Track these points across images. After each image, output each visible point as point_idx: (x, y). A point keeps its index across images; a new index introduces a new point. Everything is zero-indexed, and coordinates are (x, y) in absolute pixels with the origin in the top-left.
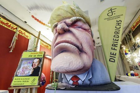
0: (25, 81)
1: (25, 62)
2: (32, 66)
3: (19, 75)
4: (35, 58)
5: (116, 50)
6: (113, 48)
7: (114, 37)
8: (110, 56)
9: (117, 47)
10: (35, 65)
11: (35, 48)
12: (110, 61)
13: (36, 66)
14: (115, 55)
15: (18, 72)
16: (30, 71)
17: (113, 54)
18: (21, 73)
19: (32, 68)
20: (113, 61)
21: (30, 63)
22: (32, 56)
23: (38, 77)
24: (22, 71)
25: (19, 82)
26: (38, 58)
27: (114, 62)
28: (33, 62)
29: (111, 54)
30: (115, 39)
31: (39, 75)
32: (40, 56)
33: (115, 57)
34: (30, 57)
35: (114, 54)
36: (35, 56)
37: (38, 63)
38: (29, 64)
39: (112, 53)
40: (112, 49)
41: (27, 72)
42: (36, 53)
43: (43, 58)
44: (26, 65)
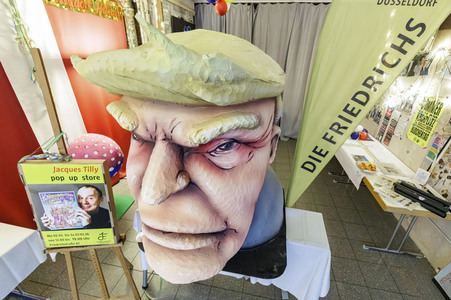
0: (80, 239)
1: (50, 197)
2: (80, 205)
3: (52, 227)
4: (80, 186)
5: (334, 143)
6: (328, 137)
7: (354, 99)
8: (310, 157)
9: (342, 134)
10: (87, 203)
11: (57, 142)
12: (303, 167)
13: (93, 207)
14: (324, 156)
15: (43, 221)
16: (79, 217)
17: (319, 154)
18: (55, 224)
19: (84, 212)
20: (311, 167)
21: (68, 200)
22: (62, 179)
23: (111, 230)
24: (56, 218)
25: (62, 240)
26: (88, 186)
27: (312, 171)
28: (79, 198)
29: (314, 151)
30: (349, 109)
31: (113, 225)
32: (92, 178)
33: (320, 161)
34: (56, 182)
35: (323, 153)
36: (76, 178)
37: (95, 200)
38: (65, 201)
39: (318, 150)
40: (324, 138)
41: (73, 221)
42: (75, 170)
43: (106, 186)
44: (58, 205)
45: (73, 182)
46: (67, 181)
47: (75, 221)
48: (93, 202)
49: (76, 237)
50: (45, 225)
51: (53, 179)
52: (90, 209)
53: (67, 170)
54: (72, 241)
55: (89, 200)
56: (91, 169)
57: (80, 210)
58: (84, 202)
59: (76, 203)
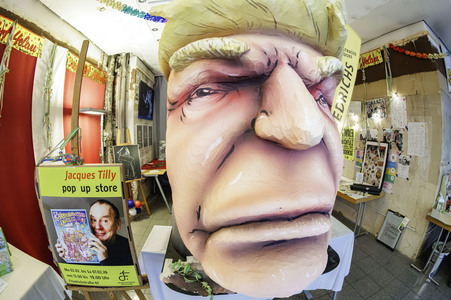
0: (98, 278)
3: (67, 258)
4: (92, 201)
10: (101, 229)
11: (72, 138)
13: (109, 235)
16: (93, 248)
18: (69, 255)
19: (98, 240)
21: (79, 221)
22: (73, 189)
24: (69, 247)
25: (80, 277)
26: (102, 201)
28: (92, 220)
31: (135, 261)
32: (107, 189)
34: (68, 194)
36: (87, 189)
37: (110, 223)
38: (77, 223)
41: (86, 253)
42: (88, 176)
43: (124, 201)
44: (70, 229)
45: (84, 195)
46: (79, 194)
47: (90, 254)
48: (107, 226)
49: (94, 275)
50: (61, 255)
51: (64, 189)
52: (105, 238)
53: (80, 177)
54: (89, 279)
55: (103, 224)
56: (108, 175)
57: (94, 238)
58: (97, 227)
59: (88, 227)
